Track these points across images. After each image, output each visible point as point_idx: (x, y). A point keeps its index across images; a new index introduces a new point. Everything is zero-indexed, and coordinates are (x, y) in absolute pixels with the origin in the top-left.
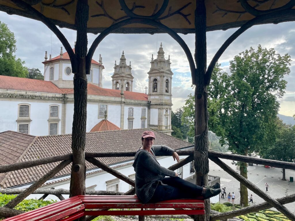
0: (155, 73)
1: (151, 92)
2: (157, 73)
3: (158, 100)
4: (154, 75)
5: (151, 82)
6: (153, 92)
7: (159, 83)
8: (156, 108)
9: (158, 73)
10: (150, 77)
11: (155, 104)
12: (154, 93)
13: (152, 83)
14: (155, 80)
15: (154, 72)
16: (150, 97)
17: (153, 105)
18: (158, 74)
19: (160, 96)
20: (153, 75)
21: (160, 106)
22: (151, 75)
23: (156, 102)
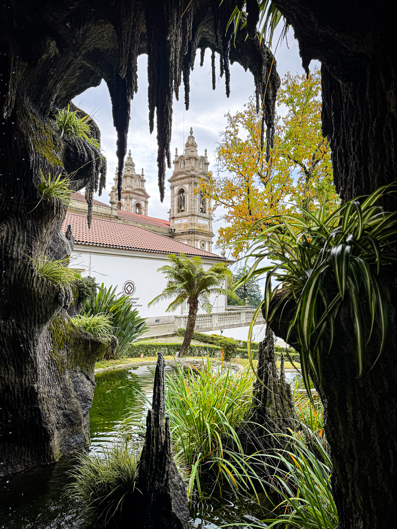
0: (180, 179)
1: (175, 213)
3: (186, 225)
4: (180, 182)
5: (175, 196)
6: (179, 212)
7: (188, 195)
9: (186, 177)
11: (182, 233)
12: (180, 214)
13: (177, 197)
14: (182, 191)
15: (179, 177)
16: (174, 222)
17: (178, 234)
18: (186, 180)
19: (190, 217)
20: (177, 182)
21: (191, 236)
22: (174, 183)
23: (182, 229)
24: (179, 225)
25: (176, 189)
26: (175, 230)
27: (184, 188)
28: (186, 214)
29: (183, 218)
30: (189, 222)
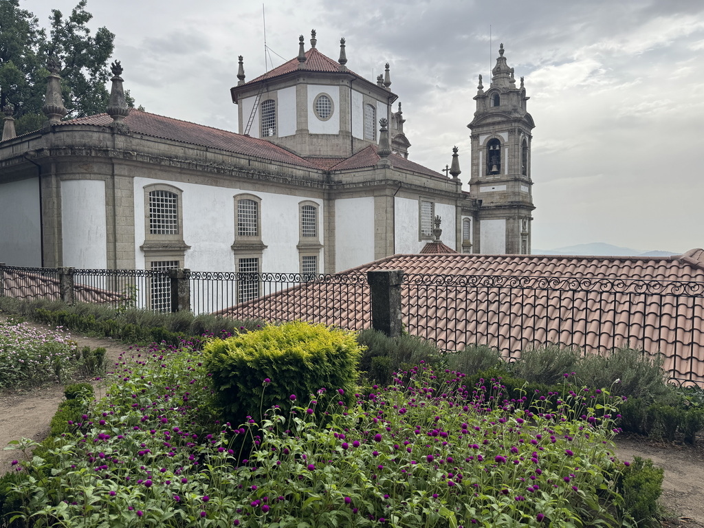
0: (494, 124)
1: (481, 175)
2: (499, 123)
3: (503, 195)
4: (491, 128)
5: (480, 150)
6: (487, 175)
7: (506, 150)
8: (499, 218)
9: (503, 122)
10: (474, 137)
11: (496, 206)
12: (491, 178)
13: (485, 150)
14: (494, 142)
15: (490, 120)
16: (478, 190)
17: (488, 208)
18: (504, 126)
19: (511, 183)
20: (485, 129)
21: (513, 211)
22: (481, 129)
23: (497, 200)
24: (491, 194)
25: (483, 139)
26: (481, 201)
27: (498, 138)
28: (504, 178)
29: (498, 184)
30: (510, 190)
